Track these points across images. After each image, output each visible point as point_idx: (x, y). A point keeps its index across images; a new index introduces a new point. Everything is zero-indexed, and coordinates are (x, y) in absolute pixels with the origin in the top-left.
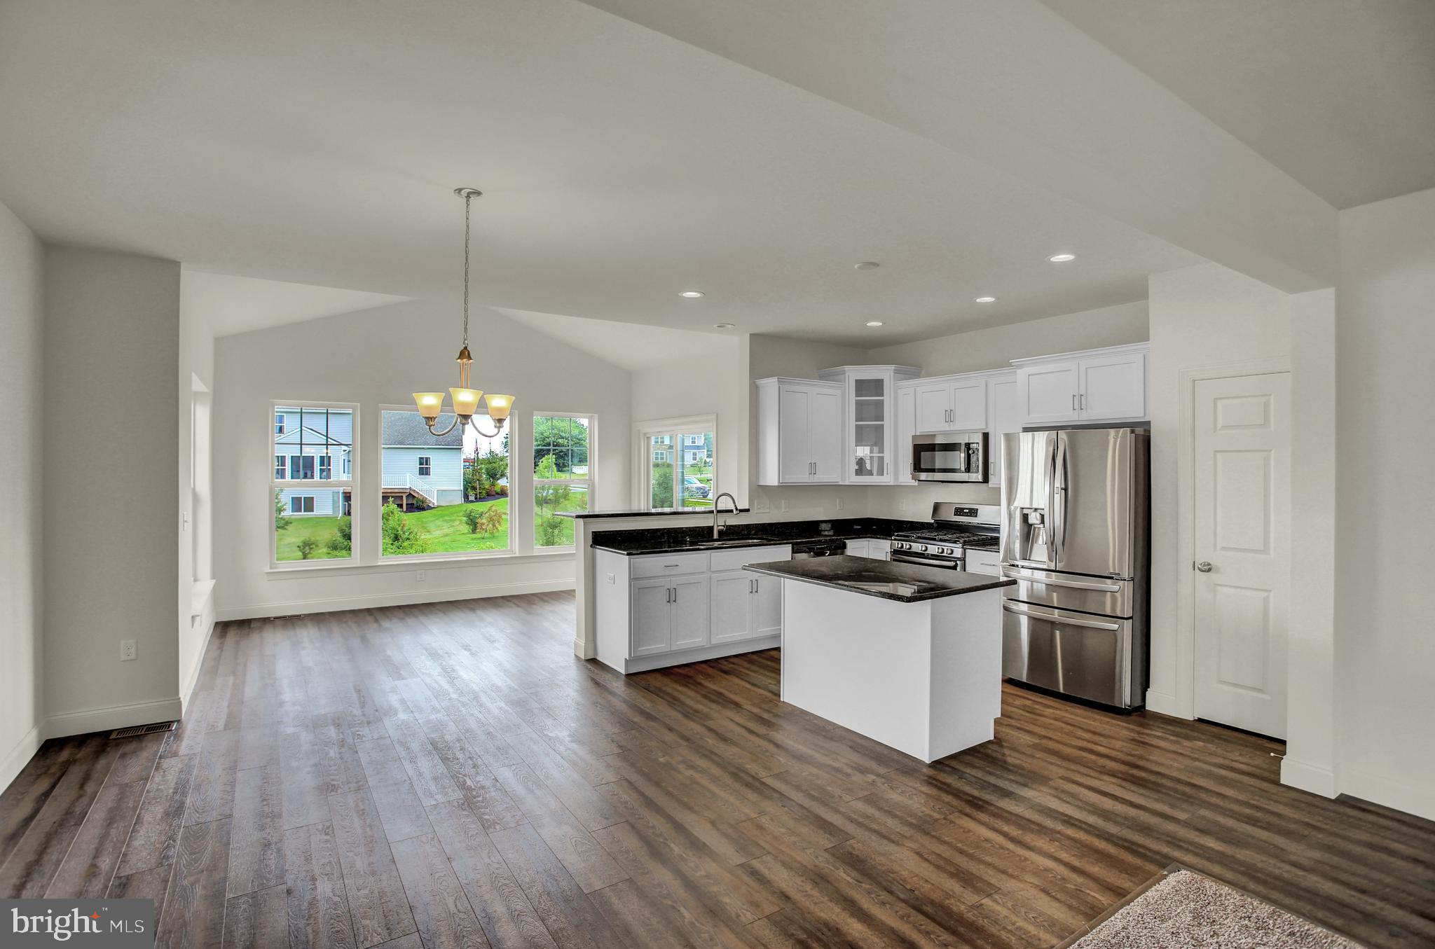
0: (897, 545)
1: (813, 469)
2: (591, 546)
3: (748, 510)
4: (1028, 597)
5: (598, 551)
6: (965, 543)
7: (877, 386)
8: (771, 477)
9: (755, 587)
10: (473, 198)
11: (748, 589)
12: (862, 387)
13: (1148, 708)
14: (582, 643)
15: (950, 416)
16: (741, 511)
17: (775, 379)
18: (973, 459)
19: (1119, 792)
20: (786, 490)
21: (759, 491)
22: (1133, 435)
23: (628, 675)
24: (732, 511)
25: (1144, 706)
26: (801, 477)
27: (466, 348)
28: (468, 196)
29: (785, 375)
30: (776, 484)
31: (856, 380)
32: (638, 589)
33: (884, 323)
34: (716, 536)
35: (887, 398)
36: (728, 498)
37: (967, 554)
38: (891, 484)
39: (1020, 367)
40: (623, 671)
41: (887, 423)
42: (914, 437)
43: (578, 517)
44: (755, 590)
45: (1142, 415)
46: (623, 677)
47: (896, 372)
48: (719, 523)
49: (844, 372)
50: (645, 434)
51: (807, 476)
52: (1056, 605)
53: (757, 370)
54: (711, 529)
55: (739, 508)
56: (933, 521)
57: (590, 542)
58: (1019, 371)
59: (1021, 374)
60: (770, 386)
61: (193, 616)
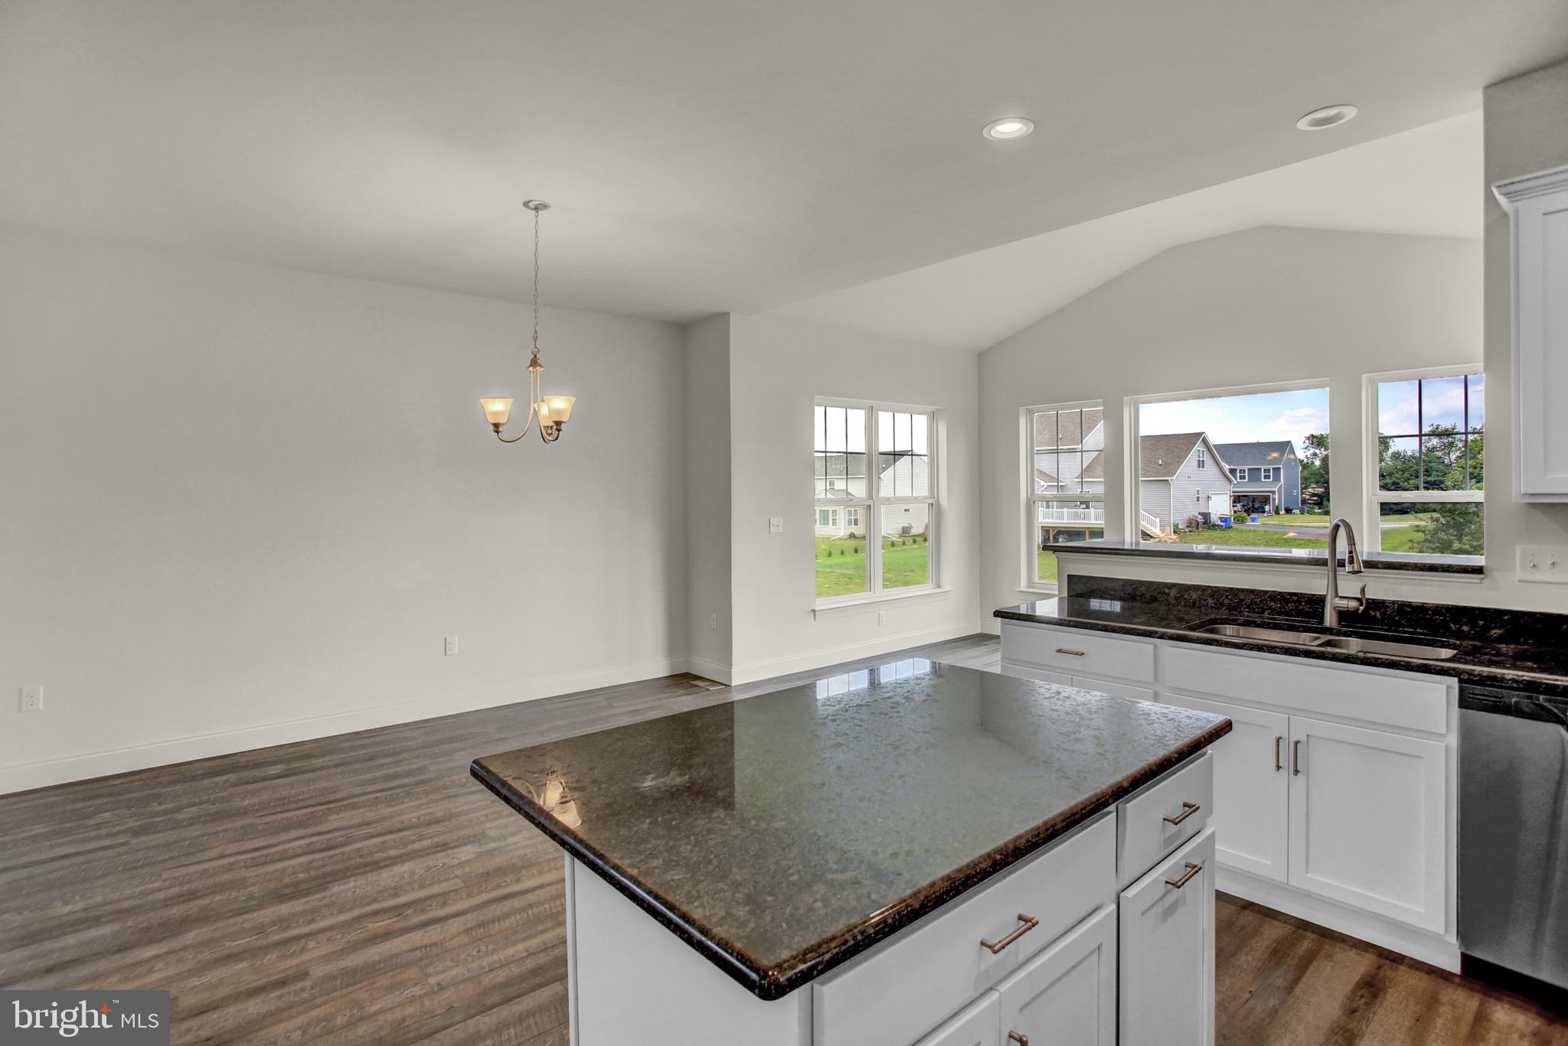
61: (814, 611)
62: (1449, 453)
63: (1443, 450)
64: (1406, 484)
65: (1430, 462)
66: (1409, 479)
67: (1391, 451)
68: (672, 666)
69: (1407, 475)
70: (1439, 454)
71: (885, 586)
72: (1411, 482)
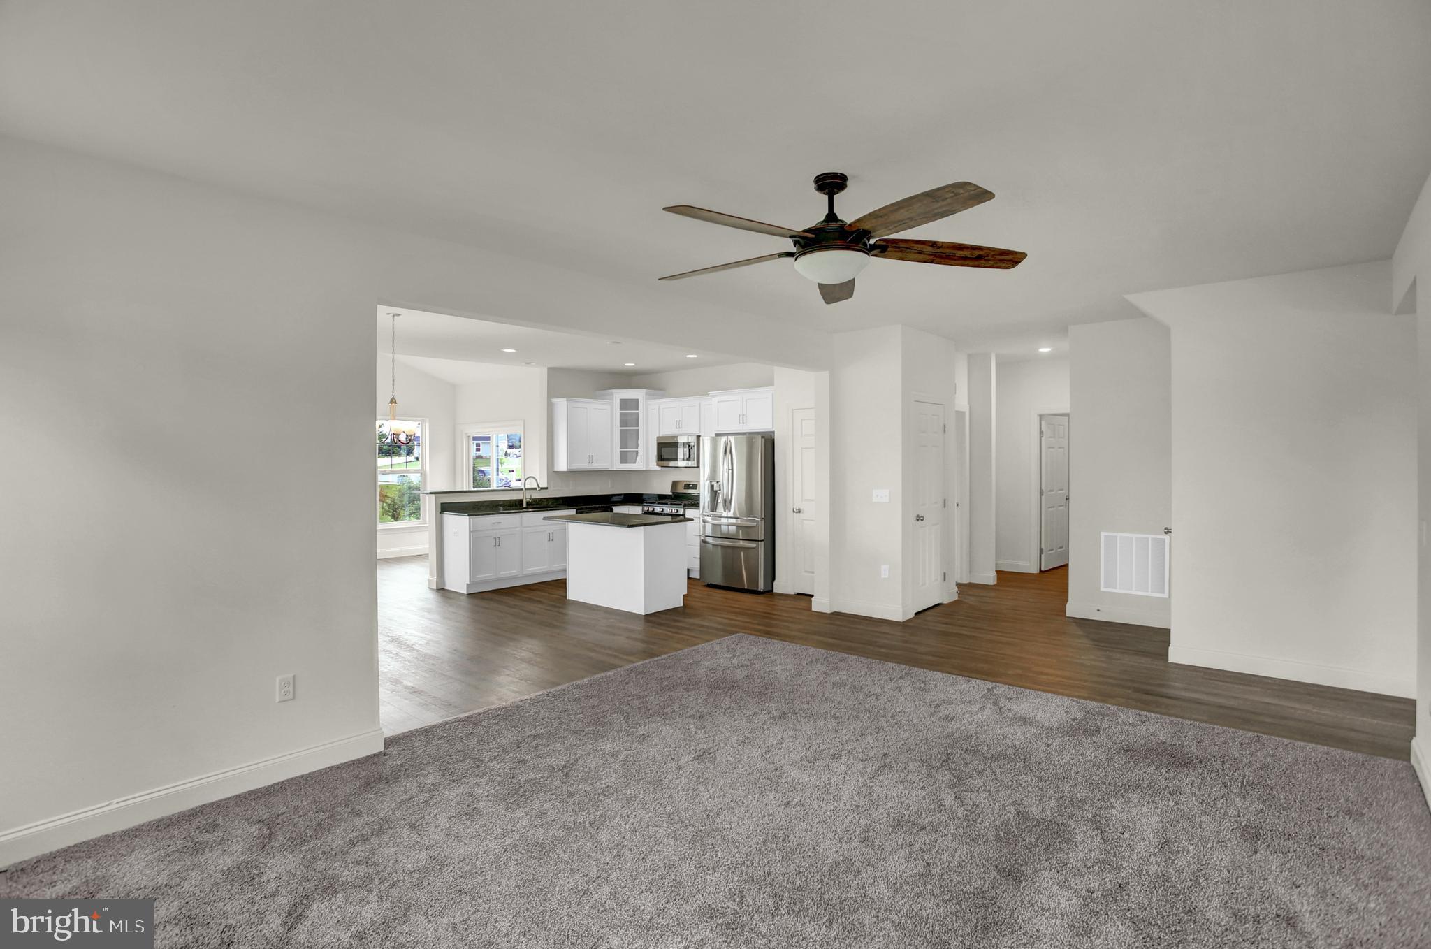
0: (646, 509)
1: (591, 461)
2: (440, 513)
3: (547, 488)
4: (712, 533)
5: (445, 515)
6: (685, 505)
7: (634, 404)
8: (562, 465)
9: (551, 536)
10: (396, 317)
11: (547, 538)
12: (625, 404)
13: (775, 591)
14: (434, 579)
15: (679, 424)
16: (542, 489)
17: (565, 399)
18: (692, 453)
19: (734, 618)
20: (572, 474)
21: (554, 475)
22: (763, 440)
23: (469, 594)
24: (535, 489)
25: (772, 590)
26: (583, 465)
27: (393, 398)
28: (394, 316)
29: (570, 395)
30: (565, 470)
31: (621, 400)
32: (475, 539)
33: (636, 364)
34: (525, 505)
35: (641, 411)
36: (533, 479)
37: (686, 512)
38: (644, 469)
39: (713, 396)
40: (465, 592)
41: (641, 428)
42: (658, 438)
43: (431, 493)
44: (551, 539)
45: (771, 427)
46: (465, 598)
47: (646, 394)
48: (527, 497)
49: (612, 394)
50: (466, 434)
51: (586, 465)
52: (741, 538)
53: (553, 392)
54: (521, 501)
55: (541, 486)
56: (671, 494)
57: (439, 510)
58: (713, 399)
59: (715, 400)
60: (561, 404)
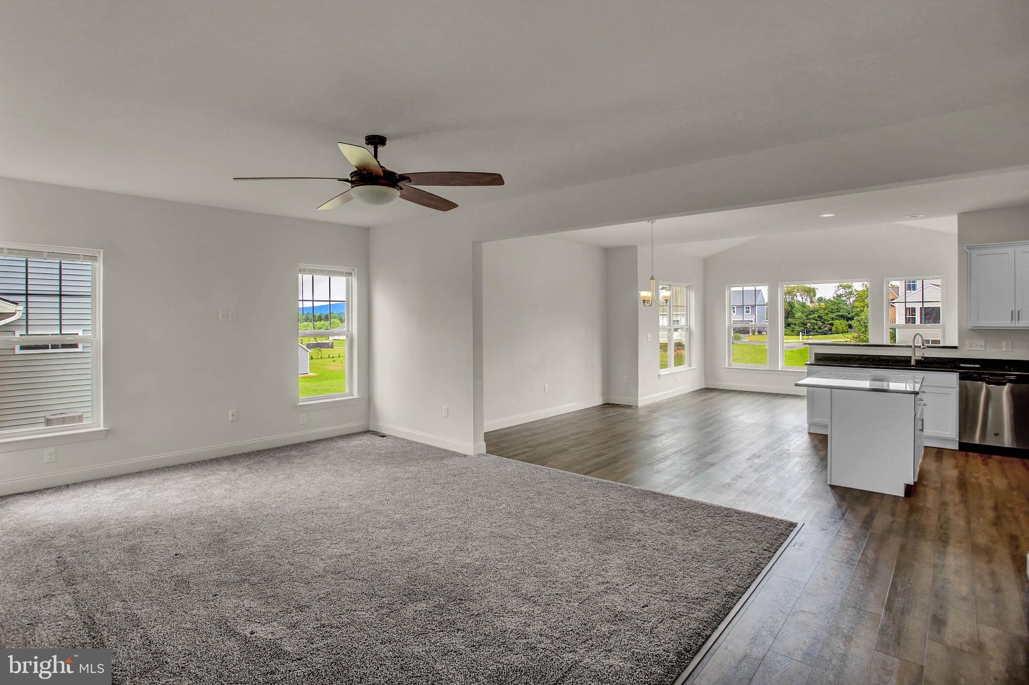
1: (1016, 315)
3: (958, 348)
26: (1001, 323)
34: (913, 363)
51: (1009, 322)
57: (813, 359)
61: (659, 375)
62: (849, 298)
63: (846, 296)
64: (826, 317)
65: (839, 304)
66: (827, 314)
67: (817, 297)
68: (604, 400)
69: (826, 311)
70: (844, 299)
71: (675, 366)
72: (829, 315)
